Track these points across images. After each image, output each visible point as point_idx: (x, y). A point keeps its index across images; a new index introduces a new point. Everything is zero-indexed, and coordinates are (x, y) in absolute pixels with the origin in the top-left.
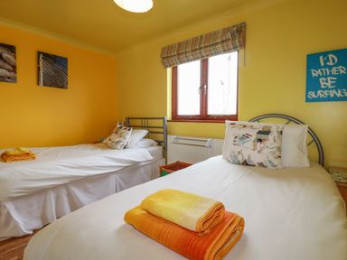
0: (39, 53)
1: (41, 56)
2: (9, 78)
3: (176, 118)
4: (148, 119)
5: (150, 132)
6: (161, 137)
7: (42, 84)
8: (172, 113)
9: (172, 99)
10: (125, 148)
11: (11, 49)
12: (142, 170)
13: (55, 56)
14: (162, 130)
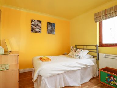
0: (48, 22)
1: (48, 23)
2: (39, 32)
3: (101, 45)
4: (87, 45)
5: (90, 52)
6: (95, 54)
7: (48, 33)
8: (100, 43)
9: (100, 36)
10: (80, 58)
11: (40, 22)
12: (89, 69)
13: (52, 23)
14: (96, 51)
